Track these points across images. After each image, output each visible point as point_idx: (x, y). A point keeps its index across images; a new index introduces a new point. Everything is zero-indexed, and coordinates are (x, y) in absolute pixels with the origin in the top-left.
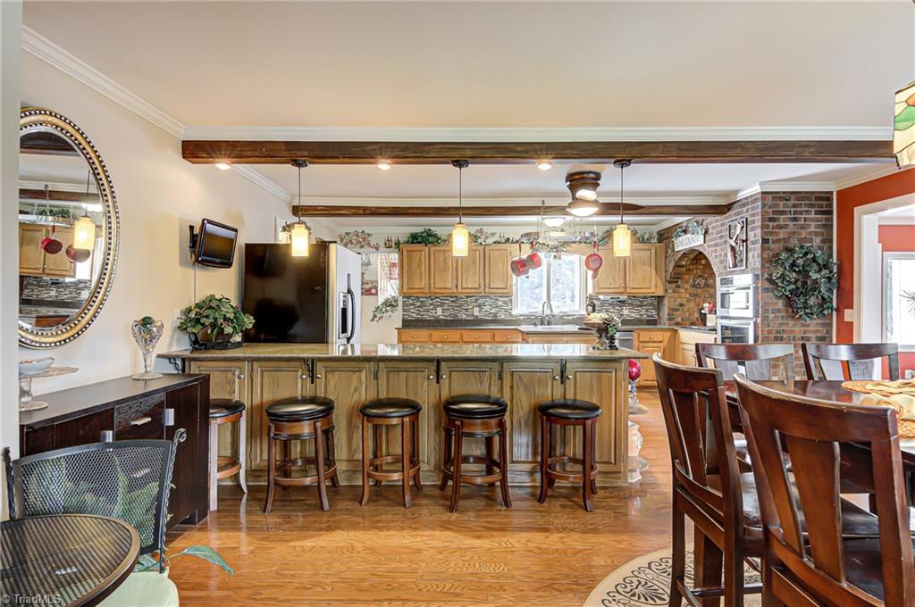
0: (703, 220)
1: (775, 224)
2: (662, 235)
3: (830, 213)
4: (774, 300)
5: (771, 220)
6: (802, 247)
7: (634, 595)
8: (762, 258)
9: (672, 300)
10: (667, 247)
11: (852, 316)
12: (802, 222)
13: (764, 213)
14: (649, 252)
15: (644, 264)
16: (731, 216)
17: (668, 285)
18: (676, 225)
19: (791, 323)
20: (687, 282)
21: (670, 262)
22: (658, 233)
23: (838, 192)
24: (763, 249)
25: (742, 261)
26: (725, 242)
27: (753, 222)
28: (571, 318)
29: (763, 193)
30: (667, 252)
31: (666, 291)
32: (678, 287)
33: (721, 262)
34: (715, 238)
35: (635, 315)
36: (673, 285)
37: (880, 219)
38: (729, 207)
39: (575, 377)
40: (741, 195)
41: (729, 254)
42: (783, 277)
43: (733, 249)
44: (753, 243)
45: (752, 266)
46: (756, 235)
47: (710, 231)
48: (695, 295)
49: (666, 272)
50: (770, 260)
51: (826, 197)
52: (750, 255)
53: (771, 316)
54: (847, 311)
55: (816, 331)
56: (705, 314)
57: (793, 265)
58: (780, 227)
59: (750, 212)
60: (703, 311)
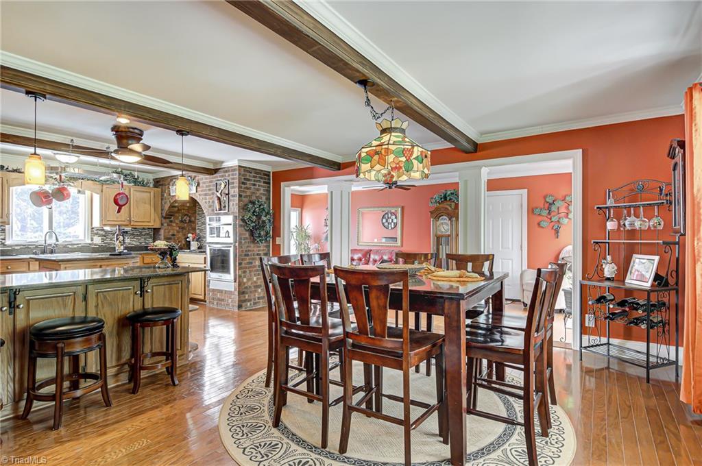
0: (195, 177)
1: (245, 186)
2: (158, 182)
3: (269, 183)
4: (244, 232)
5: (243, 183)
6: (258, 201)
7: (241, 414)
8: (239, 206)
9: (167, 231)
10: (163, 192)
11: (280, 241)
12: (257, 187)
13: (239, 179)
14: (148, 194)
15: (145, 203)
16: (217, 177)
17: (164, 221)
18: (172, 176)
19: (252, 245)
20: (177, 218)
21: (165, 203)
22: (154, 180)
23: (273, 173)
24: (239, 201)
25: (225, 207)
26: (213, 194)
27: (233, 183)
28: (75, 246)
29: (239, 166)
30: (162, 195)
31: (162, 225)
32: (171, 221)
33: (210, 207)
34: (205, 190)
35: (135, 243)
36: (168, 220)
37: (292, 190)
38: (216, 171)
39: (152, 291)
40: (225, 165)
41: (216, 202)
42: (249, 219)
43: (219, 199)
44: (233, 196)
45: (232, 211)
46: (234, 191)
47: (201, 185)
48: (183, 228)
49: (162, 210)
50: (243, 208)
51: (267, 174)
52: (231, 203)
53: (243, 241)
54: (277, 238)
55: (263, 250)
56: (189, 242)
57: (254, 212)
58: (248, 188)
59: (231, 177)
60: (188, 240)
